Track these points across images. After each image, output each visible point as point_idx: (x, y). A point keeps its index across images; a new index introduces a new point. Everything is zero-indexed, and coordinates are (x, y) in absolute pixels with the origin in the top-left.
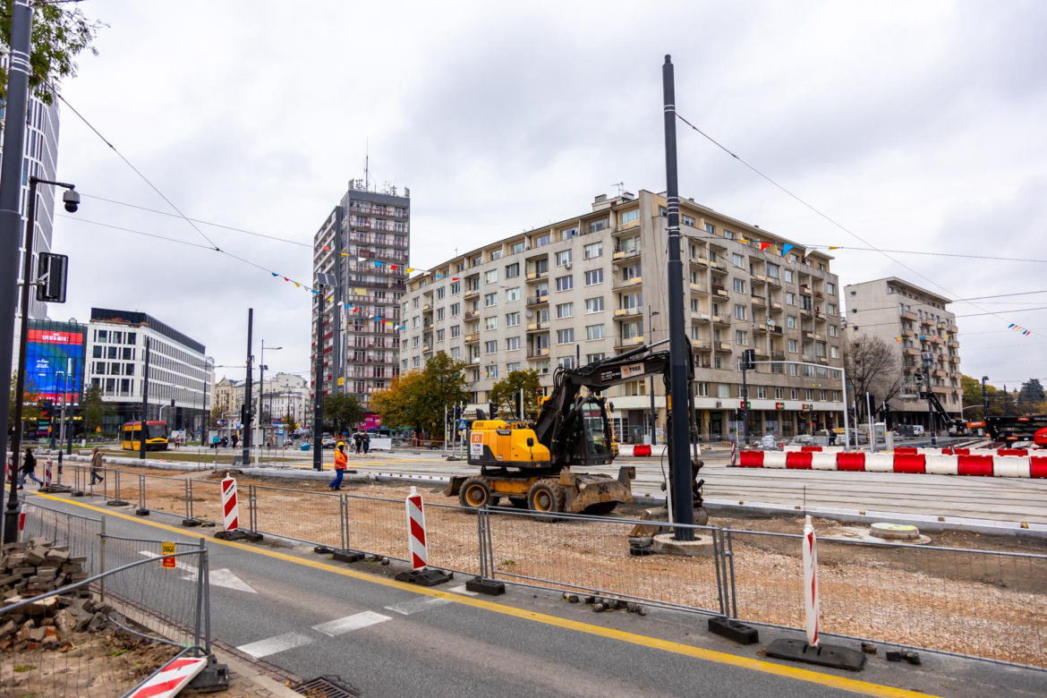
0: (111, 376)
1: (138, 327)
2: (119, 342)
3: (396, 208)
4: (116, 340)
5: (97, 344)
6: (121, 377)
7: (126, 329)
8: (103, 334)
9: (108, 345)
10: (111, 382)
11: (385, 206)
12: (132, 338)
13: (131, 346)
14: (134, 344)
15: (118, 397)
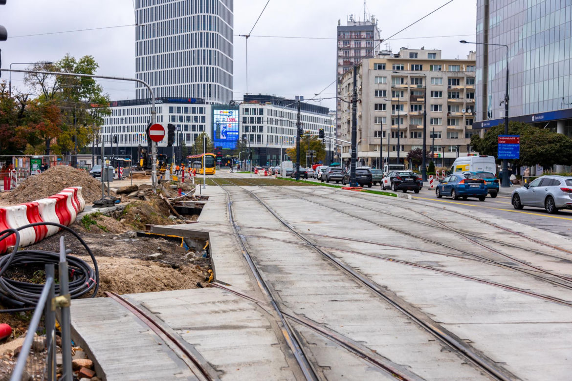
0: (251, 133)
1: (264, 105)
2: (255, 114)
3: (367, 32)
4: (254, 113)
5: (245, 116)
6: (257, 133)
7: (258, 106)
8: (247, 110)
9: (250, 116)
10: (252, 136)
11: (360, 32)
12: (261, 111)
13: (261, 116)
14: (263, 115)
15: (255, 145)
